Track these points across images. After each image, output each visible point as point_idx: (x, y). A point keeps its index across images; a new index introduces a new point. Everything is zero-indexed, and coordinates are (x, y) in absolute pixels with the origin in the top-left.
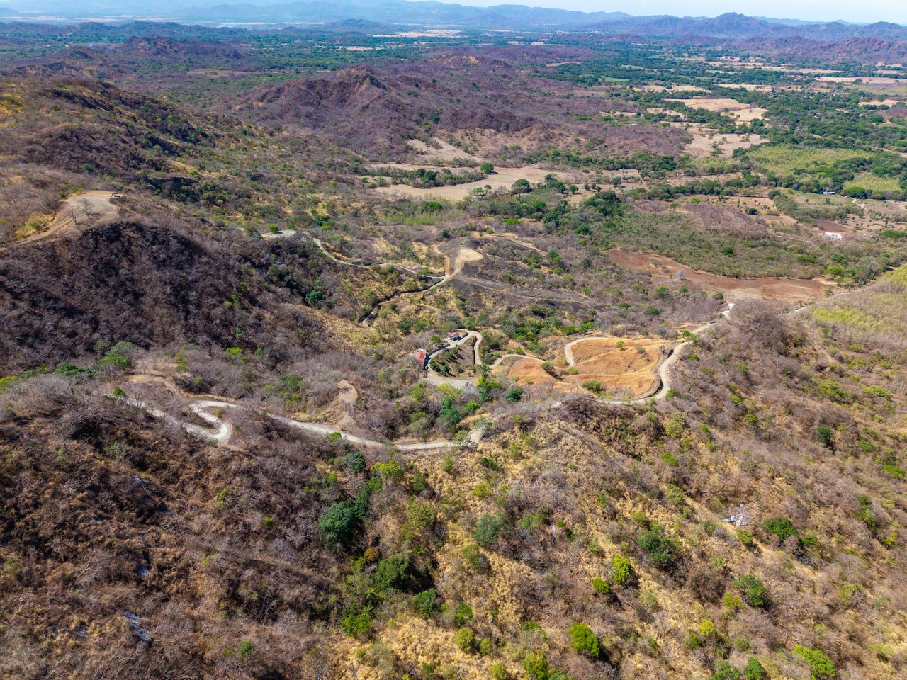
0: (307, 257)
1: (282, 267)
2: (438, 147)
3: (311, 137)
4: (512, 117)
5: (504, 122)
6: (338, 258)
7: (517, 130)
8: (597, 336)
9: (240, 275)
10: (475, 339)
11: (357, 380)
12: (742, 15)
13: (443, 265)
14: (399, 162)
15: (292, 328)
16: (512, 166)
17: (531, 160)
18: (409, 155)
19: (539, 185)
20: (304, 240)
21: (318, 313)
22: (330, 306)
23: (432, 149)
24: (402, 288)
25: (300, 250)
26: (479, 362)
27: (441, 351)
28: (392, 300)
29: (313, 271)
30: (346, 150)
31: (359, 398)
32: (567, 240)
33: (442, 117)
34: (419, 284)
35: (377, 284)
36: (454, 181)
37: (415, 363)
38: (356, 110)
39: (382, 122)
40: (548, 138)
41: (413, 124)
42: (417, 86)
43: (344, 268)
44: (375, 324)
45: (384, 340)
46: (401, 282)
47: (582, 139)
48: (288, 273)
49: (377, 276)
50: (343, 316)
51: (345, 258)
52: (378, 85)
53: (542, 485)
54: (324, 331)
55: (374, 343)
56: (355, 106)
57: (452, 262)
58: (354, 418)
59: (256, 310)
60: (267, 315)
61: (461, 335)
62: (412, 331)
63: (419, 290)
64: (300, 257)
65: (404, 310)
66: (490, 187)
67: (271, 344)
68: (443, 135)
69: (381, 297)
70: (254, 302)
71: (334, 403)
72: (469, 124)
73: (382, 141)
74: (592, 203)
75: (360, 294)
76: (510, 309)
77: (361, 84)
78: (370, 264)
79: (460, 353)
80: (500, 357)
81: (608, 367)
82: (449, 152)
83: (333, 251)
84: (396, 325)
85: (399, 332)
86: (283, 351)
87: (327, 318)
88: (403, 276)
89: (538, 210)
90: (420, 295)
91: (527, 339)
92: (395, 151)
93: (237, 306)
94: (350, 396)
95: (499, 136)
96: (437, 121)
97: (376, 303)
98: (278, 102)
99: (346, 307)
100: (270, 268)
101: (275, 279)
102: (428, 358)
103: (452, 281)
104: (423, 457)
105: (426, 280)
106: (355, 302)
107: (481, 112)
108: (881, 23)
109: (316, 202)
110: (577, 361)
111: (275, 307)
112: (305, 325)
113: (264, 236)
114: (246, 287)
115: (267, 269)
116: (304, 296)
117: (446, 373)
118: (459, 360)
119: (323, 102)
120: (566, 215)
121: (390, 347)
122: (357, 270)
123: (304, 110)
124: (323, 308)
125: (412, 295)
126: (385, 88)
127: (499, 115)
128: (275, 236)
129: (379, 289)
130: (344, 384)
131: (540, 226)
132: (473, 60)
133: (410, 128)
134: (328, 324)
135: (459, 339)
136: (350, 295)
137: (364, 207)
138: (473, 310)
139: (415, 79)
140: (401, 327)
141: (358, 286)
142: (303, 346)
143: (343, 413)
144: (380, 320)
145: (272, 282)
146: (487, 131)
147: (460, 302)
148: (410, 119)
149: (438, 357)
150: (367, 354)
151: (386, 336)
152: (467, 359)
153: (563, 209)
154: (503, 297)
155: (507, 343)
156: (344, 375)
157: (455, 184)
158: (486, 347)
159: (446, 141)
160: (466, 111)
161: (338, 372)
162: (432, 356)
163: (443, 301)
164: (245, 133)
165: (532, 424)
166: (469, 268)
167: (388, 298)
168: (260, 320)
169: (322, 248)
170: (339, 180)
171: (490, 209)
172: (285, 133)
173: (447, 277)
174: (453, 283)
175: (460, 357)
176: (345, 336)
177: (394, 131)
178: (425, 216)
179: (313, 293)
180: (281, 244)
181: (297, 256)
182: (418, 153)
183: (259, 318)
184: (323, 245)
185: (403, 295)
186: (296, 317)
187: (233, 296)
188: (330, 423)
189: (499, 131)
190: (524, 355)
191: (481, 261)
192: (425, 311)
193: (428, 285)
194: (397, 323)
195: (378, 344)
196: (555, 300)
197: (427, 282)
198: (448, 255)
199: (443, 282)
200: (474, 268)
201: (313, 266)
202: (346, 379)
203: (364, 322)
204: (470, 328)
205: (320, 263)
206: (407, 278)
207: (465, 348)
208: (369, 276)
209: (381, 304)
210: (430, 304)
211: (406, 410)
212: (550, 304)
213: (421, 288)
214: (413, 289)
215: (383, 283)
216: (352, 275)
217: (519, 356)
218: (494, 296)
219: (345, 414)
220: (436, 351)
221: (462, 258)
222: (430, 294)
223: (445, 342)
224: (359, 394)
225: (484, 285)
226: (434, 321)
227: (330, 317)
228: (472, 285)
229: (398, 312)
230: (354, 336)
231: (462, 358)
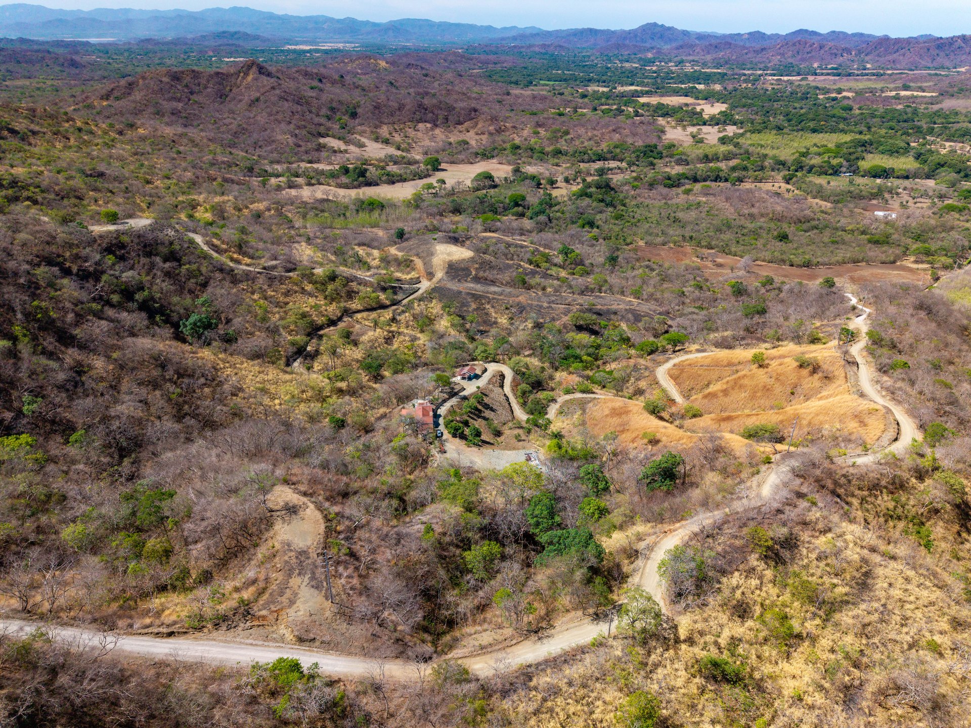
0: (178, 260)
1: (127, 276)
2: (361, 146)
3: (181, 135)
4: (451, 109)
5: (442, 114)
6: (238, 262)
7: (460, 123)
8: (698, 351)
9: (33, 288)
10: (503, 376)
11: (313, 481)
12: (662, 26)
13: (413, 269)
14: (310, 162)
15: (155, 385)
16: (462, 162)
17: (486, 155)
18: (324, 154)
19: (506, 179)
20: (171, 233)
21: (206, 354)
22: (229, 340)
23: (352, 148)
24: (355, 305)
25: (164, 250)
26: (521, 415)
27: (454, 401)
28: (341, 325)
29: (191, 283)
30: (233, 151)
31: (330, 531)
32: (572, 236)
33: (359, 110)
34: (382, 296)
35: (312, 301)
36: (392, 180)
37: (415, 426)
38: (242, 106)
39: (279, 117)
40: (499, 131)
41: (323, 120)
42: (320, 81)
43: (249, 277)
44: (317, 366)
45: (340, 392)
46: (351, 295)
47: (542, 131)
48: (142, 288)
49: (309, 287)
50: (256, 356)
51: (247, 260)
52: (269, 75)
53: (880, 713)
54: (220, 384)
55: (321, 398)
56: (240, 101)
57: (427, 264)
58: (329, 596)
59: (71, 355)
60: (99, 364)
61: (478, 372)
62: (387, 374)
63: (384, 307)
64: (165, 260)
65: (365, 338)
66: (444, 182)
67: (106, 419)
68: (364, 132)
69: (320, 320)
70: (66, 339)
71: (261, 552)
72: (396, 119)
73: (283, 136)
74: (583, 194)
75: (282, 319)
76: (538, 326)
77: (246, 74)
78: (294, 269)
79: (486, 400)
80: (554, 400)
81: (753, 397)
82: (375, 150)
83: (226, 251)
84: (355, 365)
85: (364, 378)
86: (134, 431)
87: (224, 361)
88: (354, 285)
89: (517, 205)
90: (387, 314)
91: (586, 368)
92: (303, 149)
93: (24, 347)
94: (306, 526)
95: (437, 131)
96: (354, 115)
97: (314, 331)
98: (132, 98)
99: (260, 340)
100: (104, 278)
101: (115, 298)
102: (436, 416)
103: (435, 290)
105: (395, 290)
106: (273, 331)
107: (409, 103)
108: (801, 30)
109: (194, 206)
110: (687, 397)
111: (115, 348)
112: (180, 376)
113: (91, 228)
114: (46, 311)
115: (97, 280)
116: (176, 326)
117: (477, 440)
118: (487, 413)
119: (194, 97)
120: (556, 208)
121: (354, 404)
122: (271, 279)
123: (167, 106)
124: (214, 344)
125: (374, 315)
126: (278, 78)
127: (434, 106)
128: (112, 228)
129: (316, 307)
130: (283, 495)
131: (527, 223)
132: (383, 64)
133: (320, 125)
134: (229, 371)
135: (477, 377)
136: (264, 319)
137: (269, 210)
138: (482, 332)
139: (316, 74)
140: (368, 367)
141: (278, 305)
142: (179, 417)
143: (295, 581)
144: (325, 358)
145: (109, 303)
146: (421, 126)
147: (457, 320)
148: (318, 115)
149: (452, 411)
150: (312, 419)
151: (343, 385)
152: (500, 411)
153: (550, 203)
154: (522, 309)
155: (551, 378)
156: (279, 472)
157: (393, 183)
158: (524, 386)
159: (369, 139)
160: (391, 103)
161: (264, 466)
162: (442, 411)
163: (426, 323)
164: (80, 130)
166: (455, 270)
167: (332, 323)
168: (80, 373)
169: (205, 248)
170: (226, 180)
171: (451, 206)
172: (141, 131)
173: (425, 285)
174: (437, 292)
175: (487, 407)
176: (264, 391)
177: (299, 127)
178: (363, 216)
179: (193, 318)
180: (125, 239)
181: (158, 259)
182: (335, 152)
183: (79, 370)
184: (207, 243)
185: (359, 316)
186: (162, 363)
187: (17, 330)
188: (262, 623)
189: (436, 126)
190: (593, 393)
191: (472, 259)
192: (401, 338)
193: (399, 297)
194: (358, 361)
195: (330, 400)
196: (599, 307)
197: (395, 293)
198: (417, 255)
199: (420, 292)
200: (463, 269)
201: (191, 275)
202: (286, 482)
203: (296, 364)
204: (487, 358)
205: (204, 270)
206: (361, 288)
207: (492, 391)
208: (296, 288)
209: (321, 332)
210: (407, 327)
211: (447, 539)
212: (595, 313)
213: (388, 303)
214: (374, 305)
215: (321, 297)
216: (265, 287)
217: (585, 395)
218: (507, 308)
219: (300, 584)
220: (445, 401)
221: (441, 257)
222: (403, 312)
223: (456, 384)
224: (327, 519)
225: (488, 292)
226: (420, 354)
227: (229, 358)
228: (468, 294)
229: (356, 343)
230: (282, 389)
231: (492, 410)
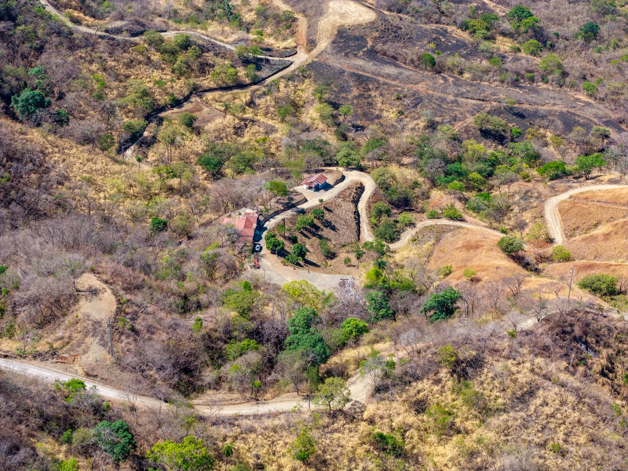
0: (13, 19)
6: (77, 22)
8: (612, 182)
10: (361, 189)
11: (116, 274)
13: (293, 33)
21: (36, 136)
22: (61, 121)
24: (206, 82)
26: (367, 235)
27: (289, 213)
28: (187, 106)
29: (25, 48)
31: (119, 311)
34: (242, 73)
35: (156, 74)
37: (234, 237)
43: (89, 42)
44: (152, 156)
45: (171, 190)
46: (204, 68)
49: (156, 57)
50: (87, 140)
51: (90, 20)
54: (47, 171)
57: (312, 27)
58: (111, 352)
61: (330, 180)
62: (228, 171)
63: (241, 86)
65: (210, 126)
69: (164, 100)
71: (69, 319)
75: (121, 96)
76: (432, 126)
78: (142, 33)
79: (328, 216)
80: (412, 224)
83: (66, 6)
84: (194, 159)
85: (201, 175)
87: (52, 144)
88: (209, 57)
90: (244, 96)
91: (468, 188)
94: (102, 305)
97: (154, 113)
99: (93, 122)
102: (260, 228)
103: (311, 66)
104: (252, 430)
105: (258, 64)
106: (110, 112)
110: (570, 233)
112: (10, 159)
116: (7, 99)
117: (301, 259)
118: (326, 232)
121: (182, 205)
122: (114, 46)
124: (46, 126)
125: (227, 96)
129: (159, 83)
130: (88, 280)
134: (57, 157)
135: (327, 187)
136: (100, 97)
138: (357, 129)
140: (205, 163)
141: (117, 78)
142: (6, 203)
143: (89, 340)
144: (161, 148)
147: (329, 110)
149: (282, 225)
150: (135, 218)
151: (174, 182)
152: (342, 230)
154: (418, 101)
155: (426, 196)
156: (89, 263)
158: (384, 205)
161: (76, 257)
162: (270, 224)
163: (296, 107)
165: (477, 363)
166: (346, 39)
167: (177, 103)
173: (301, 58)
174: (314, 69)
175: (329, 225)
176: (90, 182)
179: (26, 94)
185: (210, 96)
188: (63, 361)
190: (462, 220)
191: (372, 25)
192: (255, 128)
193: (262, 74)
194: (197, 154)
195: (157, 199)
196: (526, 106)
197: (259, 68)
198: (304, 12)
199: (292, 67)
200: (357, 39)
201: (25, 39)
202: (93, 271)
203: (129, 152)
204: (348, 164)
205: (40, 32)
206: (219, 60)
207: (339, 206)
208: (140, 58)
209: (163, 114)
210: (266, 114)
211: (217, 335)
212: (515, 114)
213: (248, 81)
214: (230, 83)
215: (168, 71)
216: (105, 55)
217: (451, 223)
218: (399, 99)
219: (93, 342)
220: (277, 213)
221: (332, 18)
222: (265, 94)
223: (297, 193)
224: (119, 302)
225: (379, 75)
226: (273, 150)
227: (60, 142)
228: (353, 75)
229: (198, 132)
230: (109, 181)
231: (334, 228)
